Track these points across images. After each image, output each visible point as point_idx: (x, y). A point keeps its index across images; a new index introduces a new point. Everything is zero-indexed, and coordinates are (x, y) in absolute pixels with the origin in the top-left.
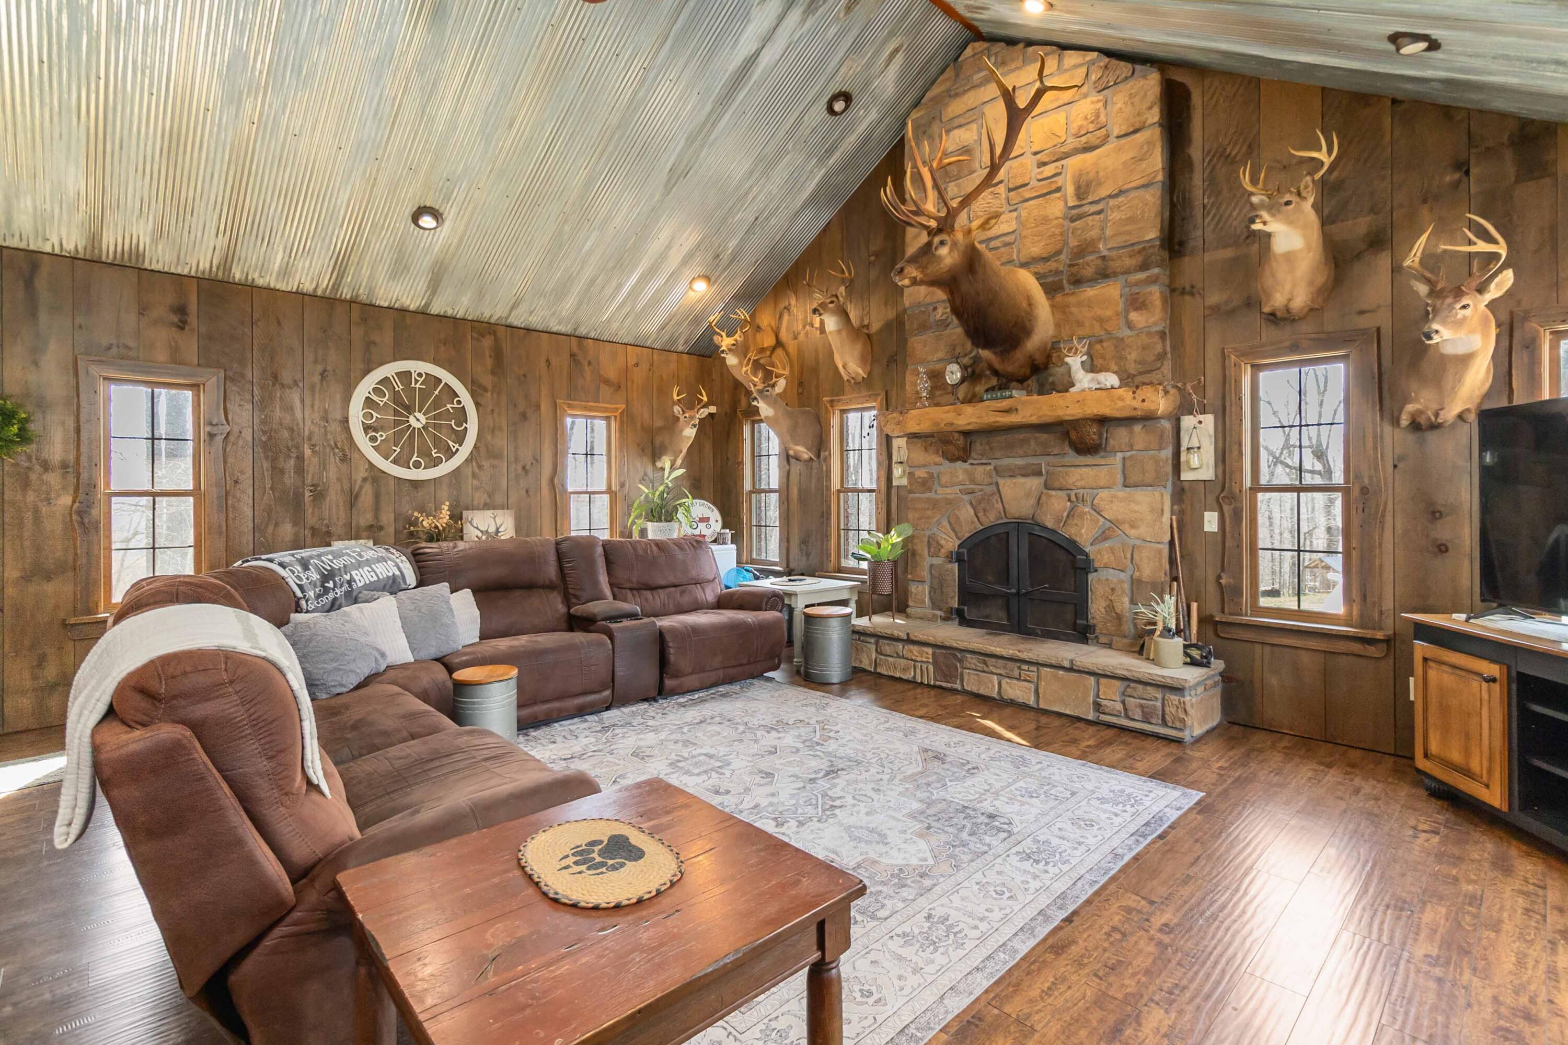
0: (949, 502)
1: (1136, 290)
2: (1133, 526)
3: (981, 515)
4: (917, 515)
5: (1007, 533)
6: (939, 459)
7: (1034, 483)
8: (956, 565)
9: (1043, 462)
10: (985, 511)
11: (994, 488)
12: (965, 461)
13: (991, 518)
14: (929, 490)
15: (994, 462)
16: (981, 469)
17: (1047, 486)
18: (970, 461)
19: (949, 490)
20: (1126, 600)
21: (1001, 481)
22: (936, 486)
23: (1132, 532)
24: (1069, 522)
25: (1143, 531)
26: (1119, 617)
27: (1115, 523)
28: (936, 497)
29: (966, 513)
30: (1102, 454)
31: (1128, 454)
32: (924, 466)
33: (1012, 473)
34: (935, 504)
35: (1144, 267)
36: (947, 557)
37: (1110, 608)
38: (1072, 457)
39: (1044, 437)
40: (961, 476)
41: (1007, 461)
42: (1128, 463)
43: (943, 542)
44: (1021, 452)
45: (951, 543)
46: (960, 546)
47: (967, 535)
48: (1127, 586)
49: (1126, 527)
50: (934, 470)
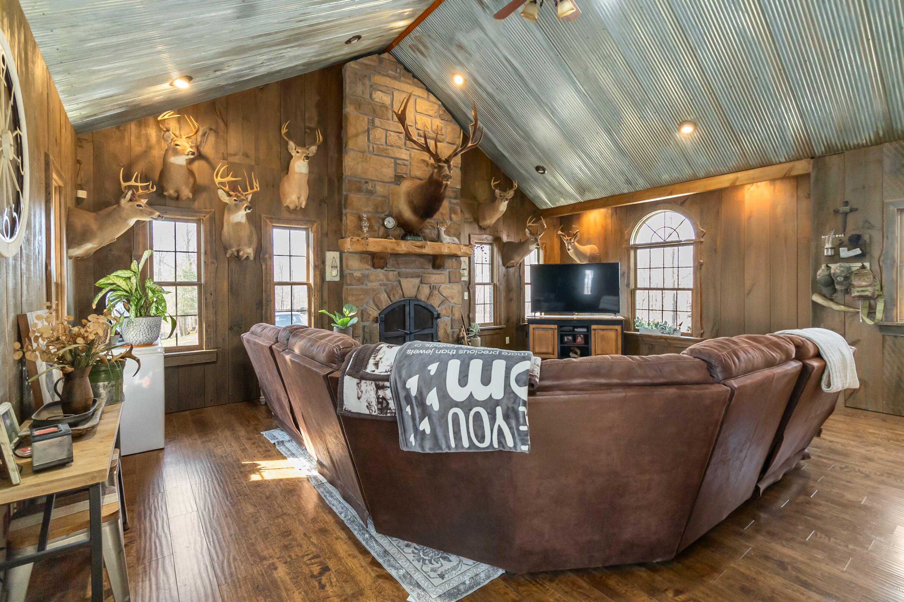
0: (374, 290)
1: (453, 206)
2: (452, 298)
3: (392, 297)
4: (354, 299)
5: (404, 305)
6: (369, 267)
7: (417, 281)
8: (378, 324)
9: (420, 271)
10: (394, 294)
11: (397, 283)
12: (382, 269)
13: (397, 298)
14: (362, 284)
15: (398, 270)
16: (391, 273)
17: (421, 282)
18: (385, 269)
19: (374, 284)
20: (450, 328)
21: (402, 280)
22: (366, 282)
23: (452, 301)
24: (431, 298)
25: (455, 300)
26: (448, 335)
27: (446, 298)
28: (366, 287)
29: (384, 297)
30: (441, 269)
31: (450, 270)
32: (359, 270)
33: (407, 276)
34: (366, 292)
35: (456, 198)
36: (373, 321)
37: (446, 332)
38: (431, 270)
39: (422, 260)
40: (382, 277)
41: (403, 270)
42: (451, 274)
43: (371, 313)
44: (412, 266)
45: (375, 313)
46: (380, 314)
47: (384, 307)
48: (450, 322)
49: (450, 299)
50: (366, 272)
